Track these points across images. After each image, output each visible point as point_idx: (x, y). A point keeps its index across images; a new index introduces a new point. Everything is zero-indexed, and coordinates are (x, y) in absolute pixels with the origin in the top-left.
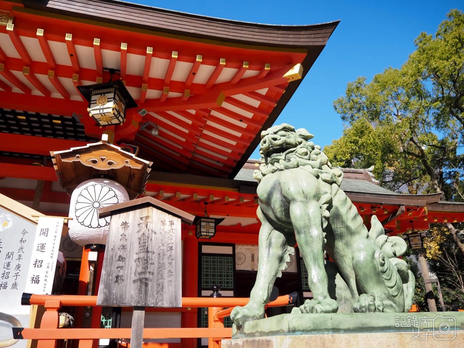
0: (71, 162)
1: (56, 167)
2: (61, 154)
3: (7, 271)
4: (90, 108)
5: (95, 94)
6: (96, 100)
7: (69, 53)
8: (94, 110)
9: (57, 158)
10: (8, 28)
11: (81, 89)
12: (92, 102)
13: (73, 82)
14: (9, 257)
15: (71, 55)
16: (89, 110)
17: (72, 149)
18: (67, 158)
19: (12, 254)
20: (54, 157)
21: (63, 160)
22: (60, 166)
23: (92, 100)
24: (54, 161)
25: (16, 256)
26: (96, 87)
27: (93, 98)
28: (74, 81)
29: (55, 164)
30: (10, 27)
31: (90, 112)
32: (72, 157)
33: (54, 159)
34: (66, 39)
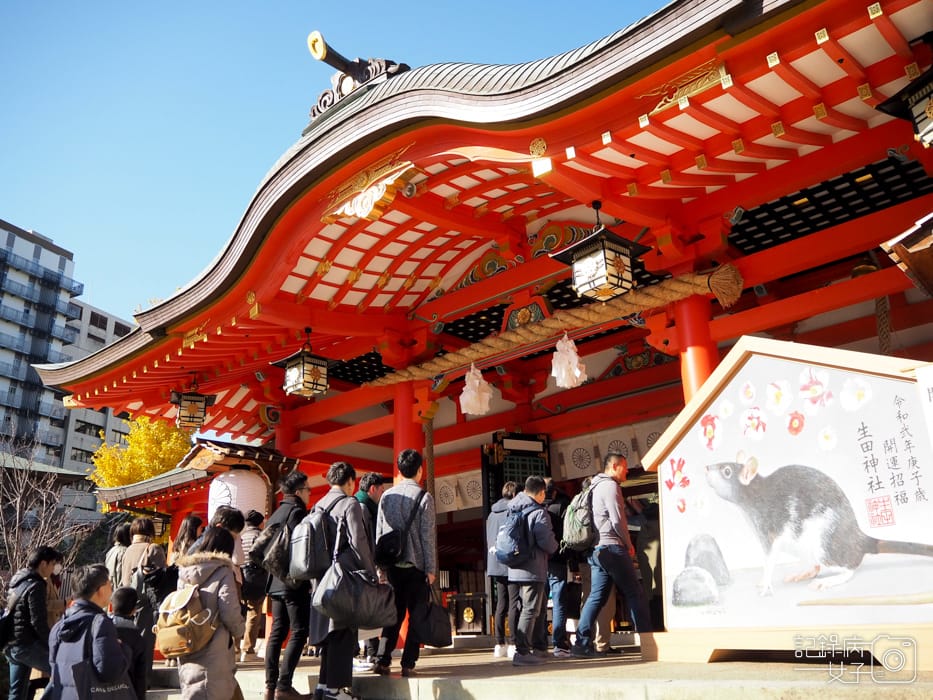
0: (928, 246)
1: (902, 267)
2: (903, 242)
3: (896, 472)
4: (918, 133)
5: (917, 103)
6: (924, 112)
7: (833, 59)
8: (929, 132)
9: (899, 250)
10: (725, 87)
11: (884, 108)
12: (917, 120)
13: (865, 101)
14: (890, 448)
15: (840, 61)
16: (917, 137)
17: (919, 224)
18: (917, 243)
19: (893, 441)
20: (891, 252)
21: (911, 250)
22: (910, 261)
23: (915, 115)
24: (894, 257)
25: (901, 444)
26: (913, 88)
27: (916, 111)
28: (865, 98)
29: (899, 262)
30: (727, 82)
31: (922, 141)
32: (925, 237)
33: (894, 254)
34: (819, 42)
